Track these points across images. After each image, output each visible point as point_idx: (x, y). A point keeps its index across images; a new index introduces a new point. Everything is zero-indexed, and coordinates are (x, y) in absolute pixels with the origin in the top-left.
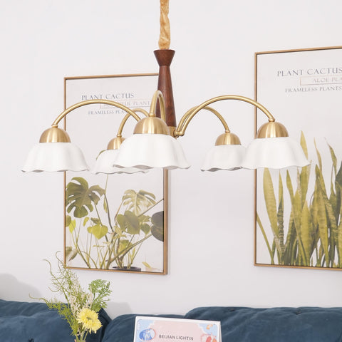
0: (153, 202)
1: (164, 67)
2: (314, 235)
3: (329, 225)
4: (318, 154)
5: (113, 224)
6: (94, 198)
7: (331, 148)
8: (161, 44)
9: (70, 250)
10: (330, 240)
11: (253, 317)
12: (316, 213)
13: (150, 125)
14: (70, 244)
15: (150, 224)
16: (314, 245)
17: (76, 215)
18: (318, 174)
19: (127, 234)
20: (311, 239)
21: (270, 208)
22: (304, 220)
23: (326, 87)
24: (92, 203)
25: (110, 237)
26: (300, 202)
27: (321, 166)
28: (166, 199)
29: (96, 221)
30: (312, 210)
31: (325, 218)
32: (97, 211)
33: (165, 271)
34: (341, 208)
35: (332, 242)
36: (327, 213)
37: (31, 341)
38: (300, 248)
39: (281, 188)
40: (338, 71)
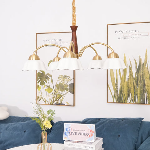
0: (69, 79)
1: (74, 32)
2: (129, 91)
3: (134, 88)
4: (130, 62)
5: (55, 88)
7: (135, 60)
8: (73, 24)
9: (39, 97)
10: (134, 93)
11: (106, 122)
12: (129, 83)
13: (69, 54)
14: (39, 95)
15: (68, 88)
16: (129, 95)
17: (41, 84)
18: (130, 69)
19: (60, 92)
20: (128, 93)
21: (113, 82)
22: (125, 86)
23: (133, 37)
24: (47, 80)
25: (53, 92)
26: (124, 80)
27: (131, 66)
28: (74, 79)
29: (48, 87)
30: (128, 82)
31: (133, 85)
32: (49, 83)
33: (74, 105)
34: (139, 81)
35: (135, 94)
36: (133, 83)
37: (25, 131)
38: (124, 96)
39: (117, 74)
40: (138, 31)
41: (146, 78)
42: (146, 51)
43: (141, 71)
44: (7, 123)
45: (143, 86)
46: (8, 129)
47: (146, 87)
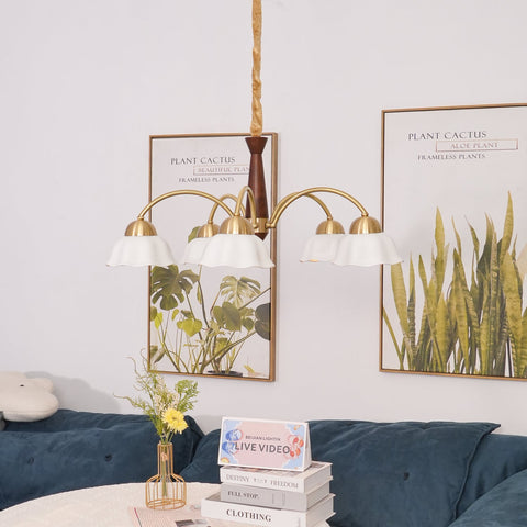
0: (257, 291)
1: (256, 155)
2: (452, 334)
3: (470, 323)
4: (457, 236)
5: (209, 318)
6: (185, 285)
7: (472, 229)
9: (156, 349)
10: (470, 340)
12: (454, 308)
14: (156, 342)
15: (253, 318)
16: (451, 347)
17: (163, 307)
18: (457, 260)
19: (226, 331)
20: (447, 339)
21: (399, 301)
22: (440, 316)
23: (466, 154)
24: (183, 292)
25: (204, 334)
26: (434, 294)
27: (460, 250)
28: (273, 289)
29: (188, 314)
30: (449, 304)
31: (464, 314)
32: (189, 301)
33: (272, 378)
34: (484, 302)
35: (473, 344)
36: (467, 308)
37: (108, 458)
38: (434, 351)
39: (412, 276)
40: (481, 135)
41: (510, 290)
42: (510, 202)
43: (493, 267)
44: (51, 431)
45: (498, 318)
46: (55, 448)
47: (510, 323)
